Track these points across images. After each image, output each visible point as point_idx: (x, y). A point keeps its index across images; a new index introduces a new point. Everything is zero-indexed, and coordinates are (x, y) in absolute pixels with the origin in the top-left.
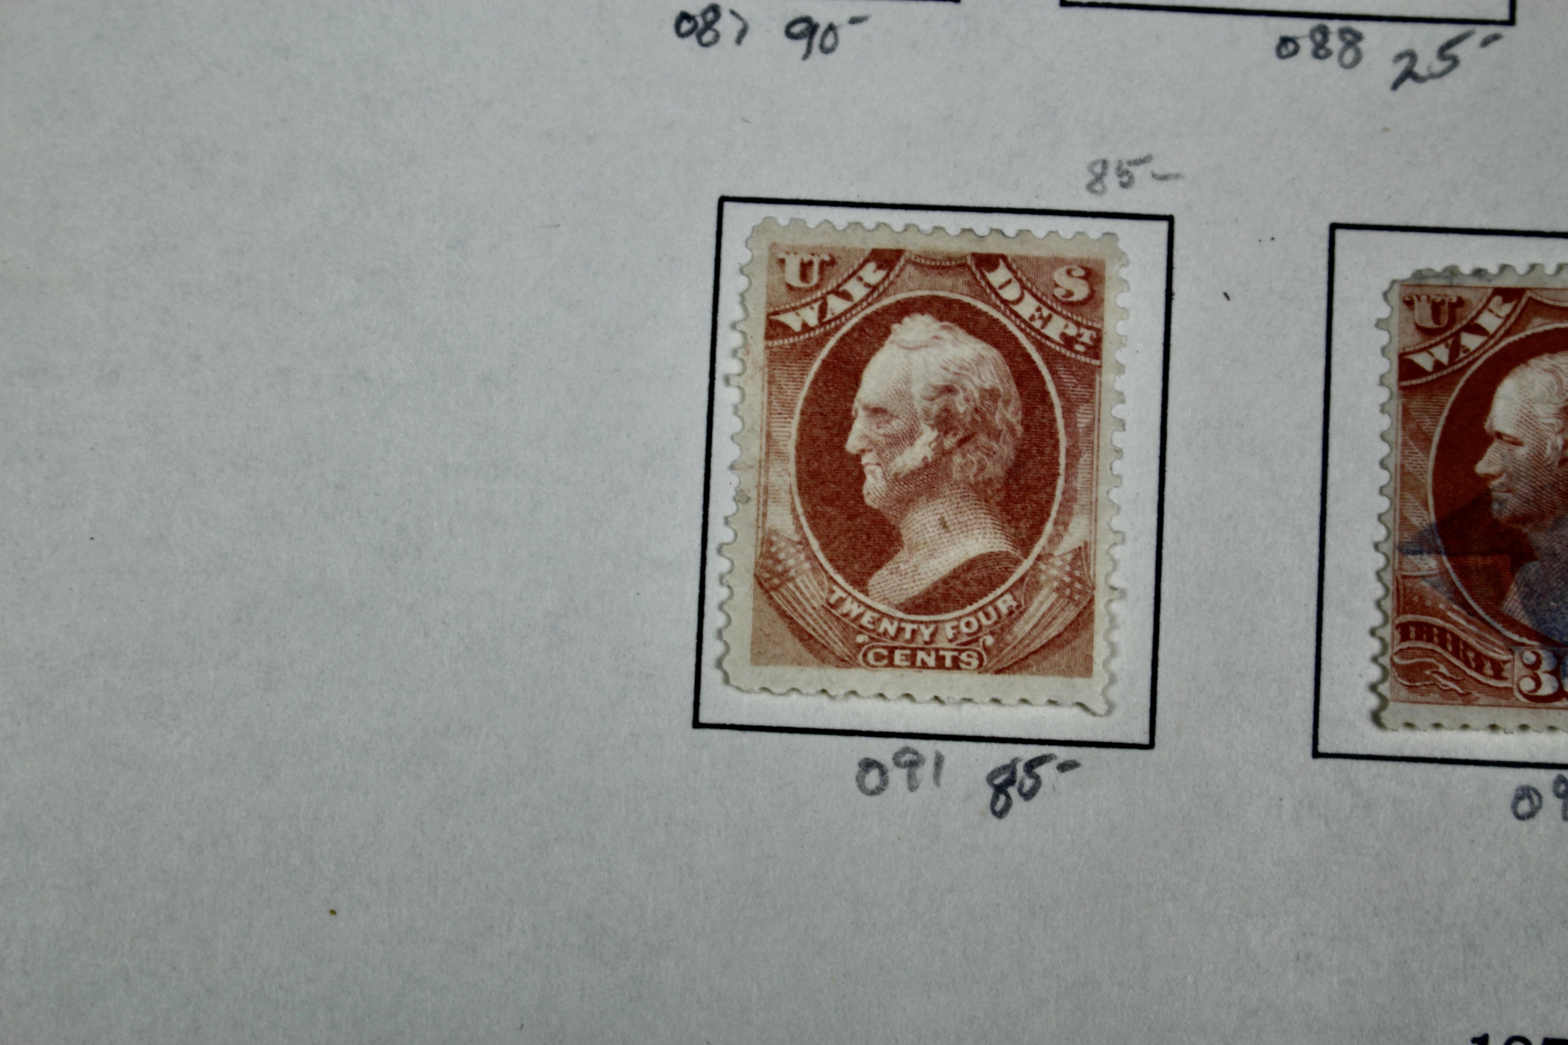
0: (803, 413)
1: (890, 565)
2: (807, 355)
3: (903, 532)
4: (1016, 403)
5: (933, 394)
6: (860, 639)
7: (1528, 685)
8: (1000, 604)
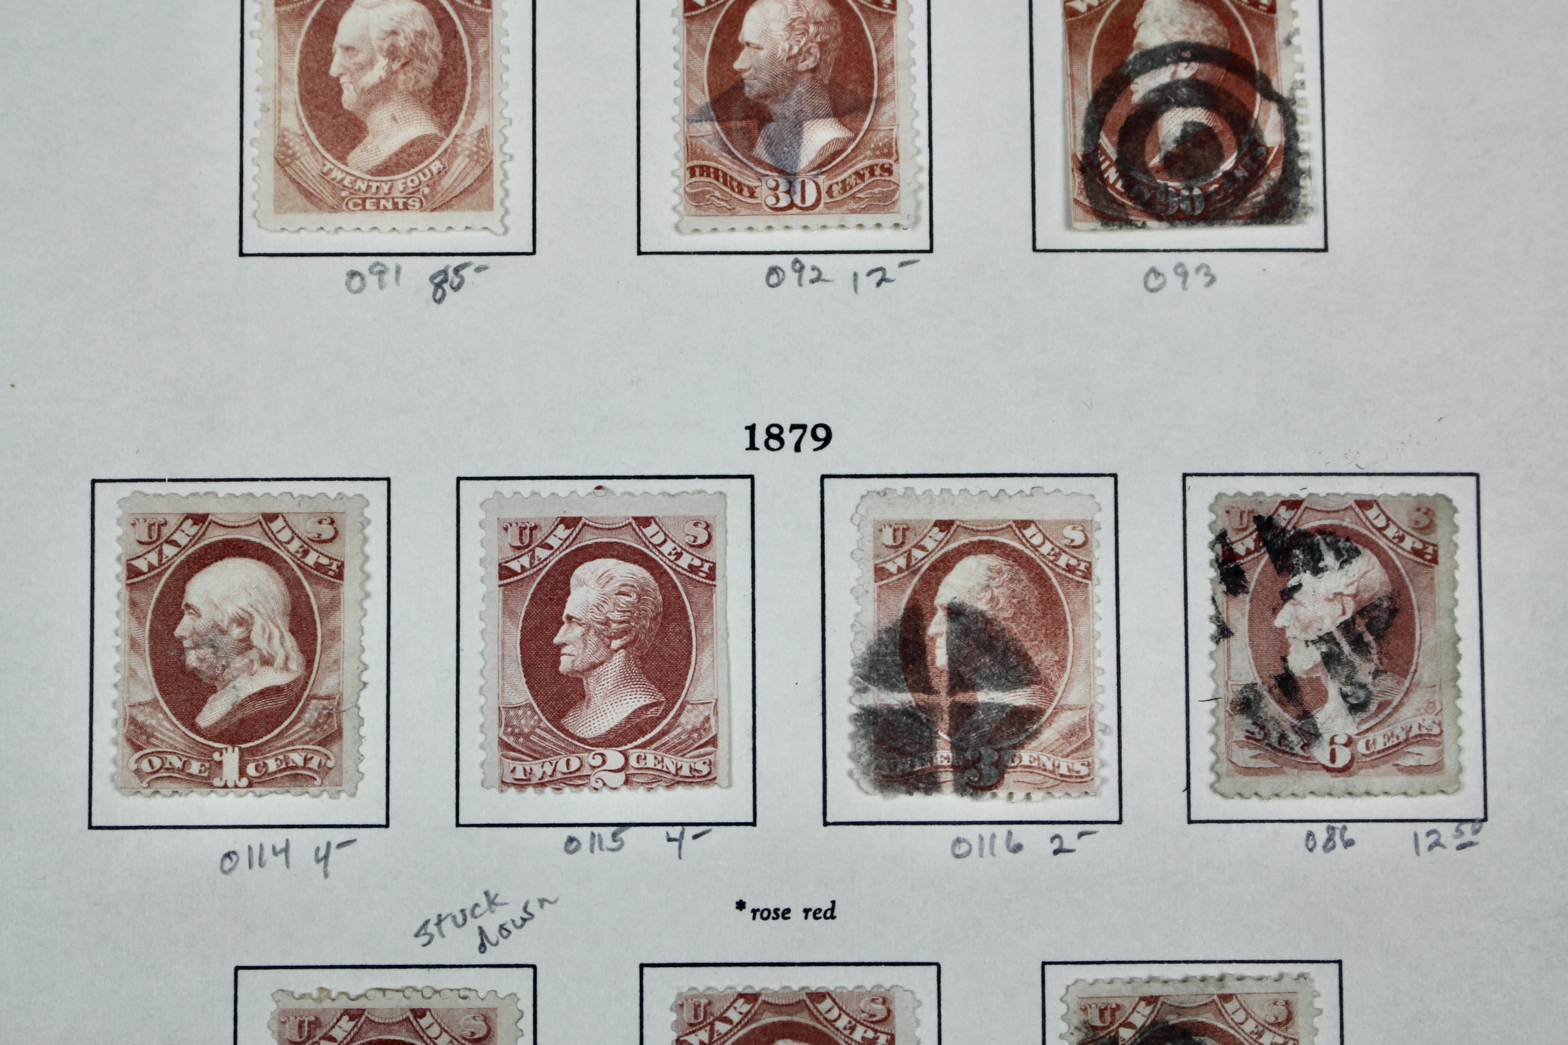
0: (301, 52)
1: (361, 147)
2: (302, 15)
3: (368, 124)
4: (438, 39)
5: (384, 36)
6: (344, 194)
7: (771, 201)
8: (432, 167)
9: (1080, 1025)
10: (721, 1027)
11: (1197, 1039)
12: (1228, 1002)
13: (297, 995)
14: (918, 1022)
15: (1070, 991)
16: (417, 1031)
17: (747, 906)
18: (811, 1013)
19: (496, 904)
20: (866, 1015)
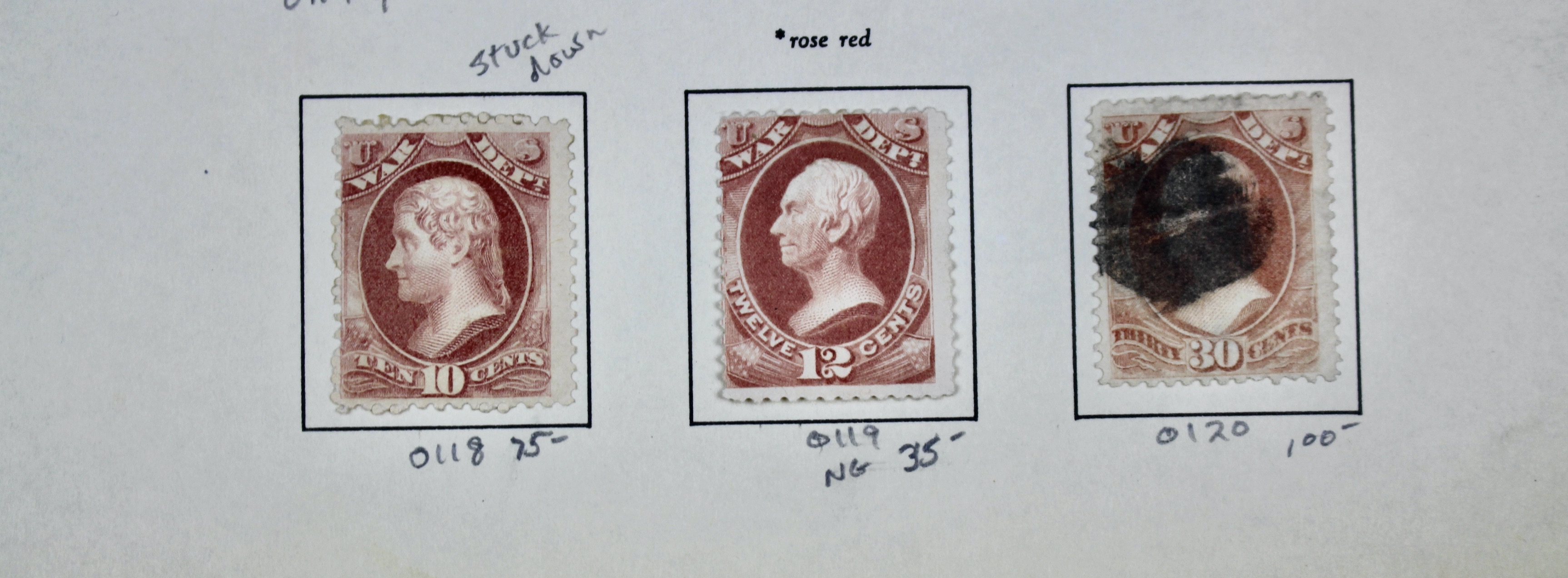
9: (1104, 143)
10: (763, 148)
11: (1216, 154)
12: (1245, 119)
13: (359, 122)
14: (950, 142)
15: (1094, 111)
16: (474, 154)
17: (786, 34)
18: (849, 134)
19: (547, 36)
20: (900, 134)
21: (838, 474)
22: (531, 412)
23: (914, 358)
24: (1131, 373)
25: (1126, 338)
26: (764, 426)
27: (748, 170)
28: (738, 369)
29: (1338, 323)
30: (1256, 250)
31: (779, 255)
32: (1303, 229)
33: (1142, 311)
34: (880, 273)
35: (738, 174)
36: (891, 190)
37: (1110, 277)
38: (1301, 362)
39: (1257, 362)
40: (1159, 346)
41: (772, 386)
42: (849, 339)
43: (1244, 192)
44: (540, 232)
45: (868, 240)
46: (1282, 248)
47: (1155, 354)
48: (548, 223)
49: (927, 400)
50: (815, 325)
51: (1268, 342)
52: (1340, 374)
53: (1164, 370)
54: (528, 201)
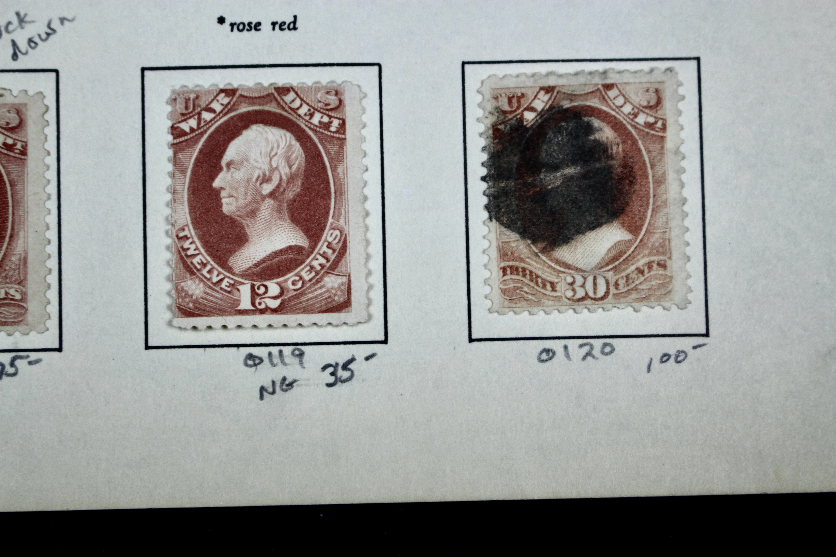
9: (493, 111)
10: (207, 116)
11: (586, 119)
12: (610, 90)
14: (363, 110)
15: (484, 84)
17: (226, 20)
18: (279, 104)
19: (26, 22)
20: (322, 104)
21: (270, 390)
22: (11, 339)
23: (334, 291)
24: (516, 303)
25: (511, 274)
26: (207, 349)
27: (194, 134)
28: (185, 302)
29: (689, 260)
30: (620, 199)
31: (221, 205)
32: (659, 182)
33: (525, 250)
34: (305, 220)
35: (186, 138)
36: (314, 150)
37: (498, 223)
38: (658, 293)
39: (621, 293)
40: (540, 280)
41: (214, 316)
42: (279, 276)
43: (610, 151)
44: (19, 187)
45: (295, 193)
46: (641, 198)
47: (536, 287)
48: (26, 180)
49: (345, 327)
50: (251, 264)
51: (630, 276)
52: (690, 303)
53: (543, 300)
54: (9, 161)
